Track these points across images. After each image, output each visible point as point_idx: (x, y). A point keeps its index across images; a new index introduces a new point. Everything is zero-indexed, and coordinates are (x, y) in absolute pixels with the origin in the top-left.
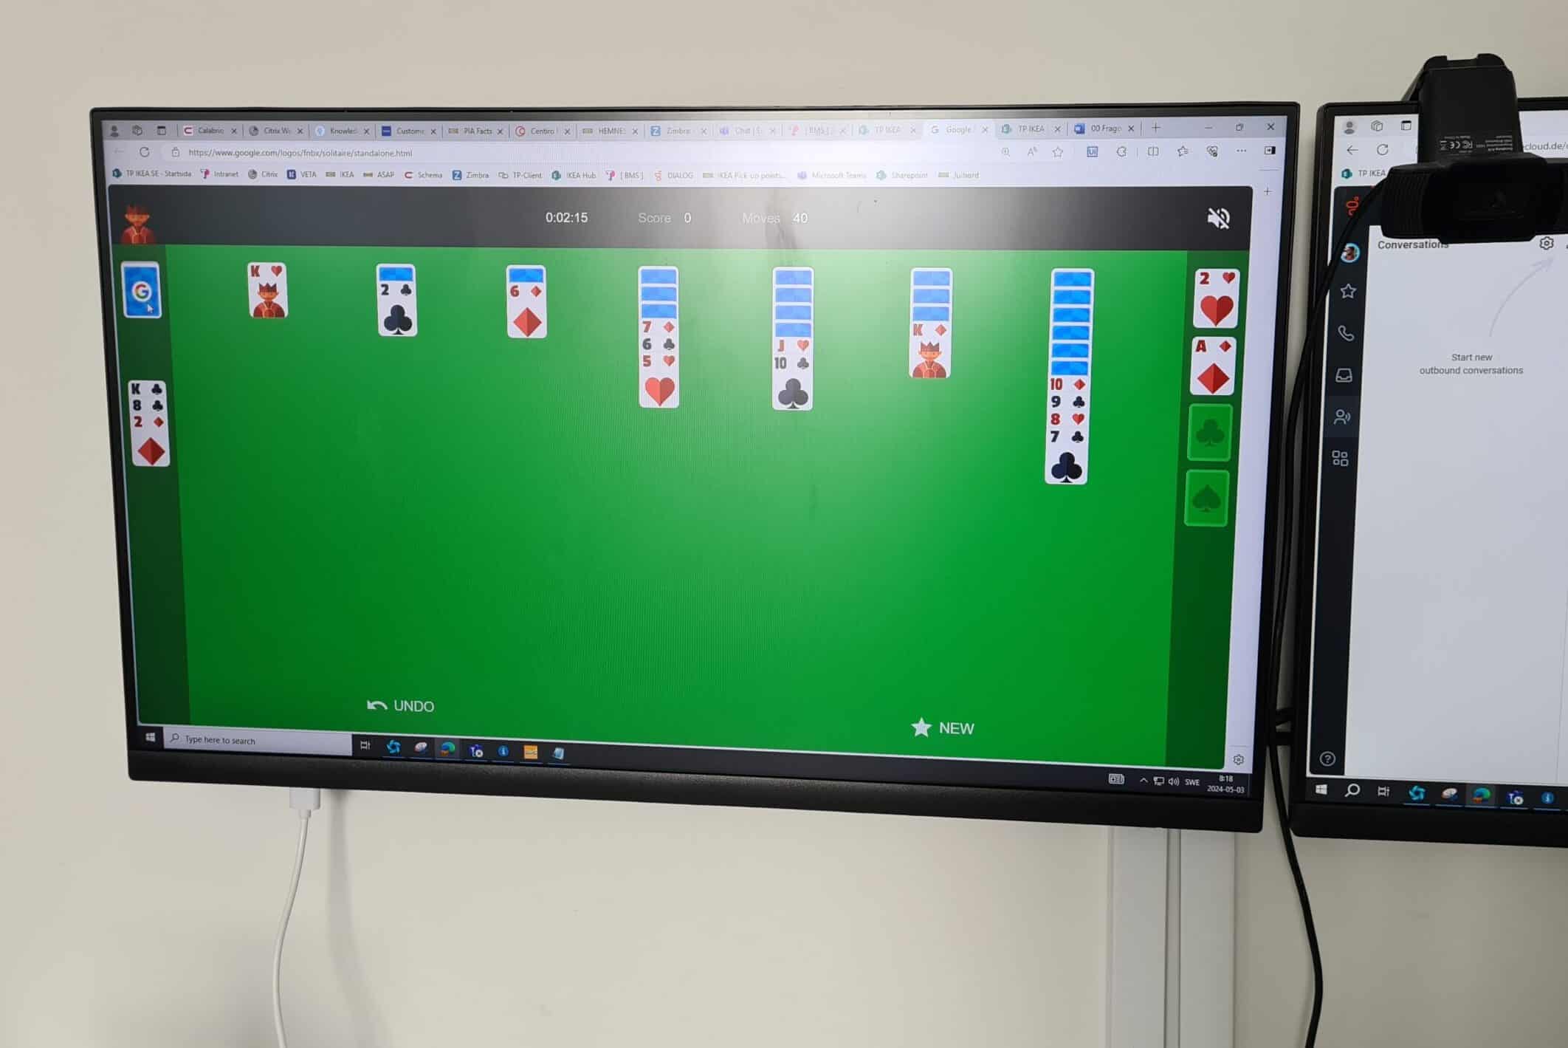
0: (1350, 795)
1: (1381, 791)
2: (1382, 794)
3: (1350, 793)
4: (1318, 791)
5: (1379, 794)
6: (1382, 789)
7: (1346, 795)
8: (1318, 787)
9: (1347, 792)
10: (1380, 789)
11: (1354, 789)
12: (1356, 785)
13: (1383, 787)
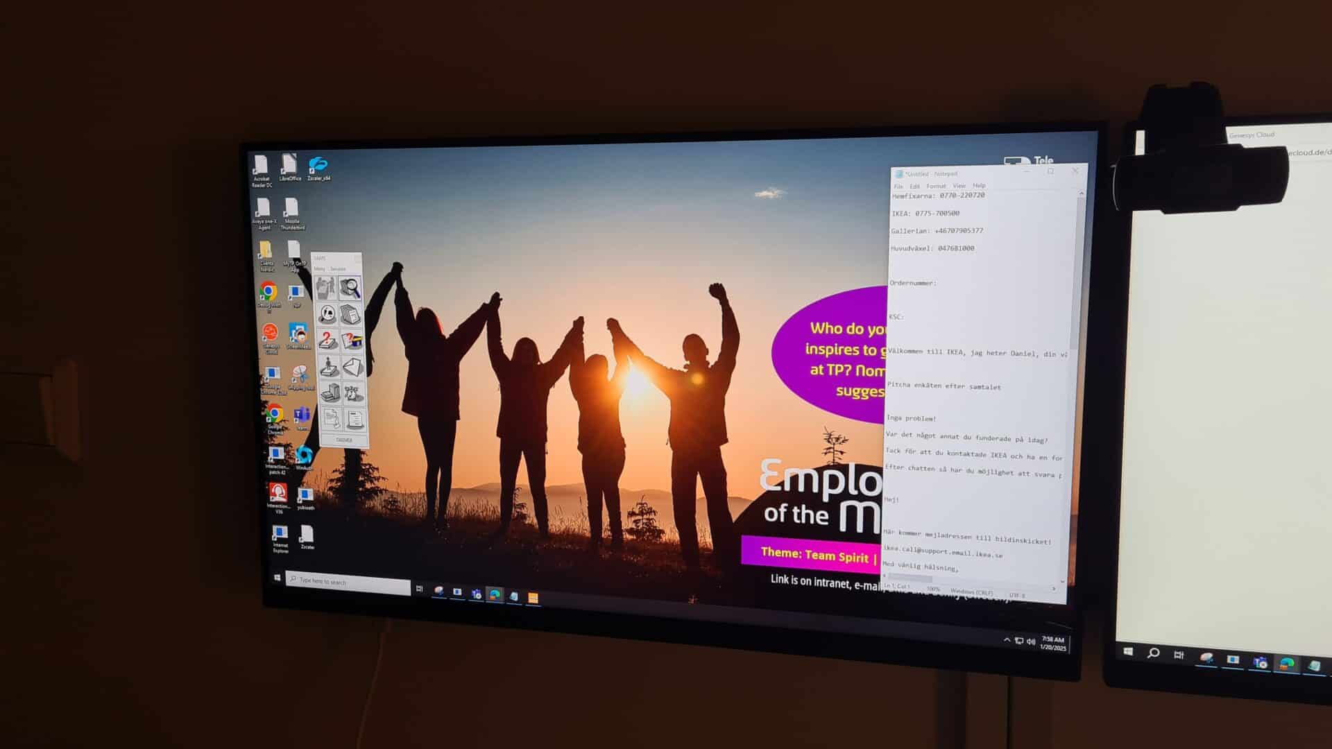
0: (1152, 657)
1: (1177, 655)
2: (1178, 657)
3: (1151, 655)
4: (1125, 653)
5: (1175, 657)
6: (1178, 653)
7: (1149, 657)
8: (1125, 649)
9: (1149, 654)
10: (1176, 653)
11: (1154, 652)
12: (1158, 650)
13: (1179, 651)
